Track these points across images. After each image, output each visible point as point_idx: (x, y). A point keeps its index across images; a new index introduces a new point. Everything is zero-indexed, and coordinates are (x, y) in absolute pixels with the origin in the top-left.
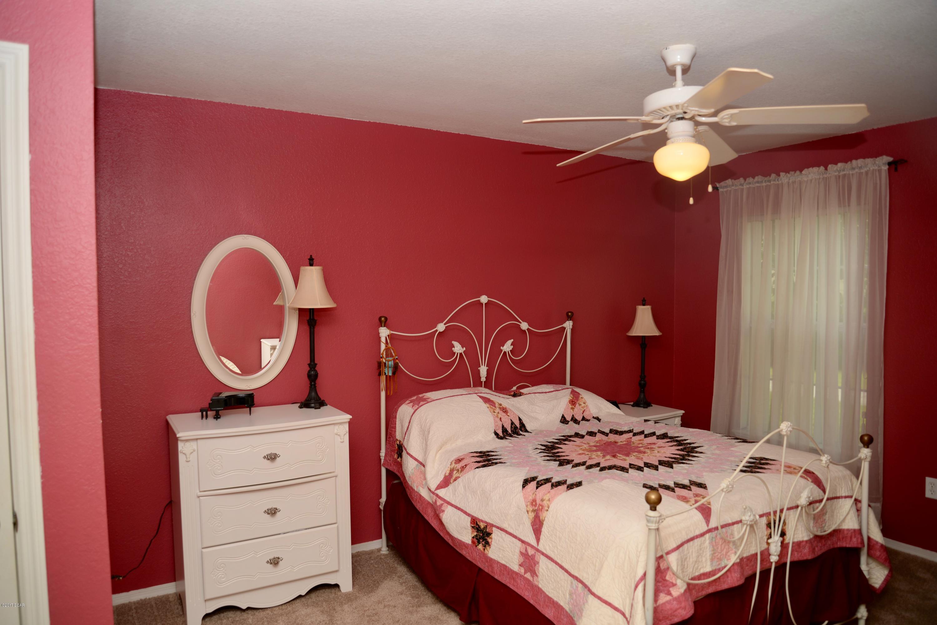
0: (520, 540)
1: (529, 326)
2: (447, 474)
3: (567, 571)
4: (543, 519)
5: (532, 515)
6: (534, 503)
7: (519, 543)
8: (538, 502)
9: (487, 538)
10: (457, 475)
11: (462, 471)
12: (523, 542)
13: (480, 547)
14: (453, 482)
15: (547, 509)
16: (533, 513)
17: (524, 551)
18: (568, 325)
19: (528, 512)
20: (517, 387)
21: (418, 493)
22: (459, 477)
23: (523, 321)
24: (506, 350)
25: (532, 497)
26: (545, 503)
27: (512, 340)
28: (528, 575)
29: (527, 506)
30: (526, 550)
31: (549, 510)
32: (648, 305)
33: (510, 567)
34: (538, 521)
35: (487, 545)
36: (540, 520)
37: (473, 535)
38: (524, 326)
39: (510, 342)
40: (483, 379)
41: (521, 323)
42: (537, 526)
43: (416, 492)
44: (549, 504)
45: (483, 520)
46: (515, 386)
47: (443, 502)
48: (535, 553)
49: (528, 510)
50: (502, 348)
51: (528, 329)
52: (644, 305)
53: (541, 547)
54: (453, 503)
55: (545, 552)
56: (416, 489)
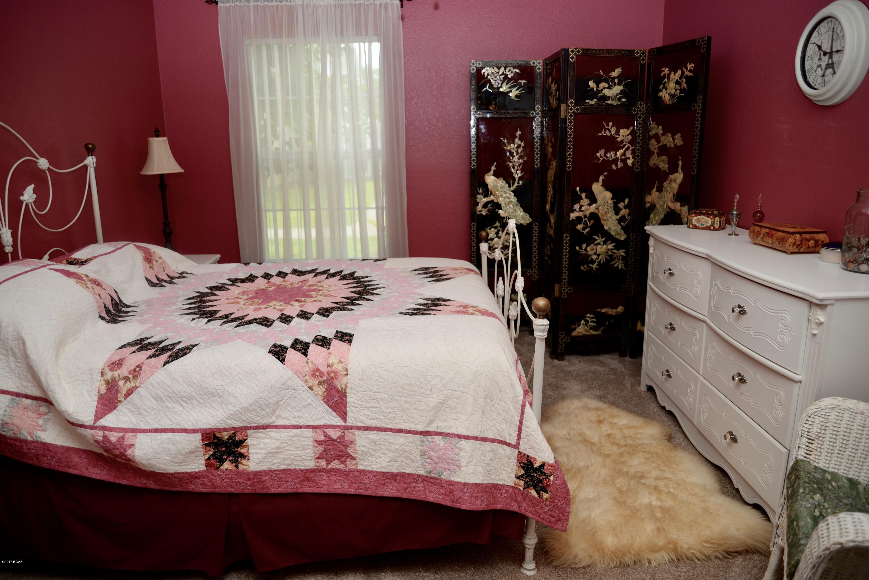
0: (308, 427)
1: (50, 164)
2: (103, 391)
3: (409, 432)
4: (344, 387)
5: (321, 390)
6: (318, 374)
7: (309, 433)
8: (324, 369)
9: (236, 449)
10: (129, 385)
11: (135, 377)
12: (315, 428)
13: (227, 465)
14: (125, 398)
15: (346, 373)
16: (321, 386)
17: (322, 438)
18: (90, 161)
19: (311, 388)
20: (49, 255)
21: (37, 442)
22: (137, 387)
23: (41, 157)
24: (28, 201)
25: (309, 368)
26: (338, 367)
27: (33, 186)
28: (336, 464)
29: (306, 381)
30: (326, 435)
31: (349, 373)
32: (163, 136)
33: (297, 467)
34: (334, 393)
35: (240, 459)
36: (338, 391)
37: (207, 456)
38: (43, 163)
39: (30, 189)
40: (9, 249)
41: (37, 159)
42: (336, 399)
43: (33, 442)
44: (345, 367)
45: (227, 427)
46: (46, 254)
47: (123, 433)
48: (343, 432)
49: (310, 384)
50: (22, 198)
51: (49, 169)
52: (157, 136)
53: (350, 422)
54: (143, 427)
55: (360, 424)
56: (29, 438)
